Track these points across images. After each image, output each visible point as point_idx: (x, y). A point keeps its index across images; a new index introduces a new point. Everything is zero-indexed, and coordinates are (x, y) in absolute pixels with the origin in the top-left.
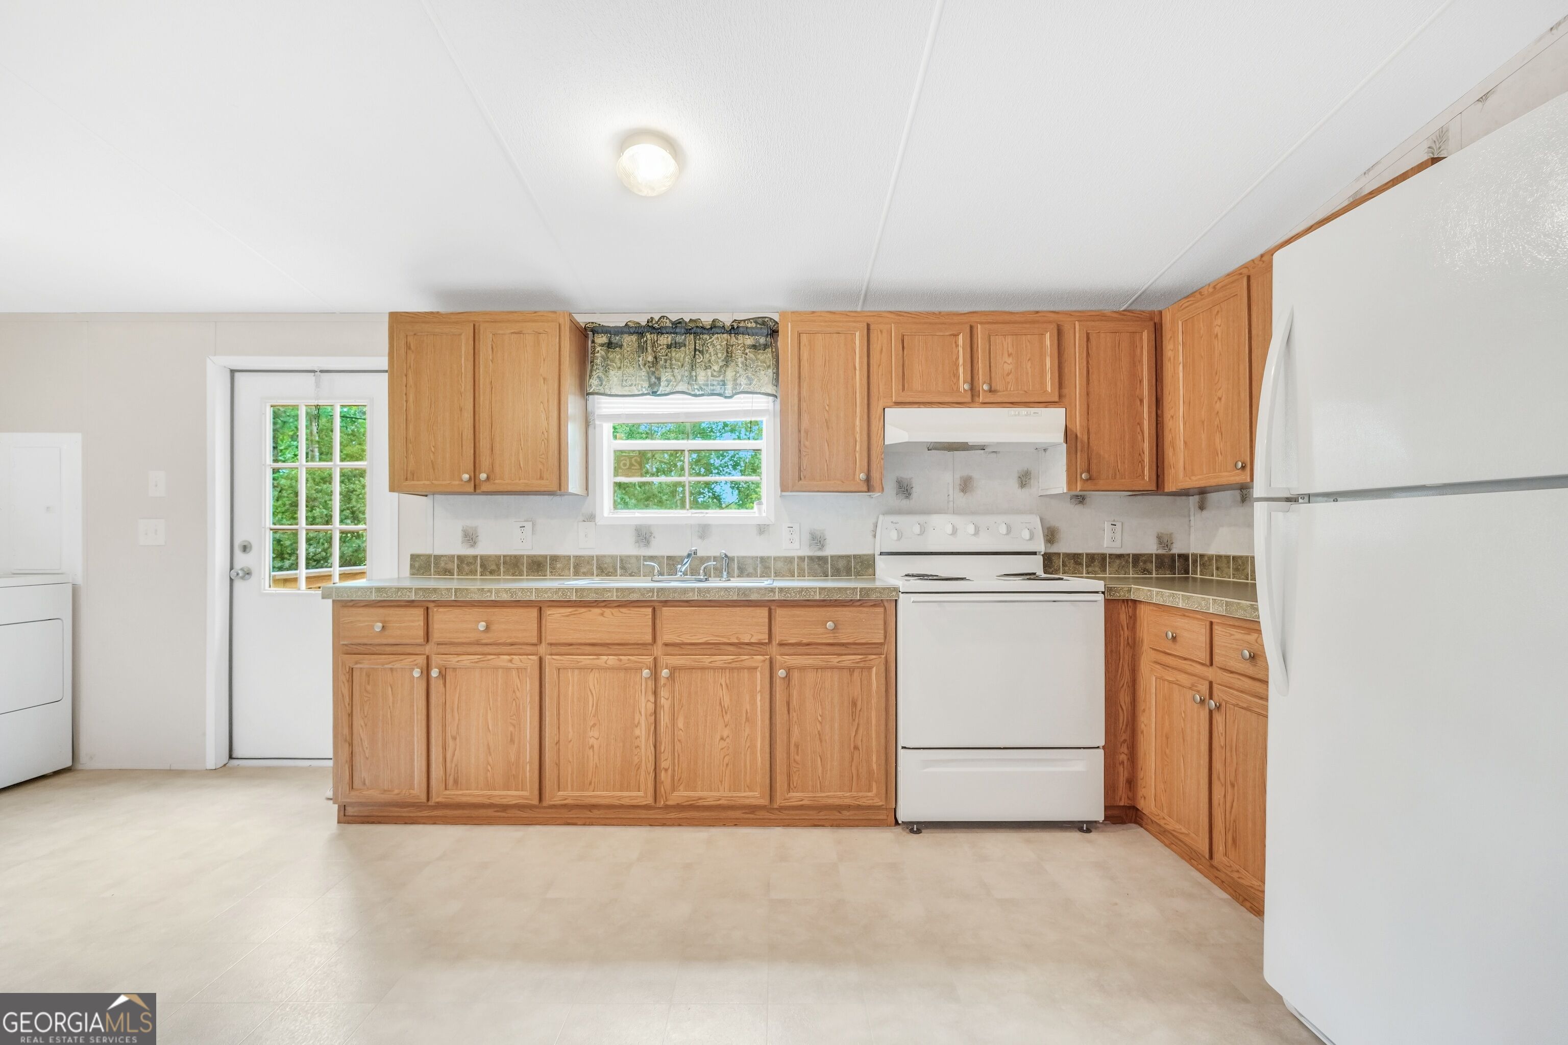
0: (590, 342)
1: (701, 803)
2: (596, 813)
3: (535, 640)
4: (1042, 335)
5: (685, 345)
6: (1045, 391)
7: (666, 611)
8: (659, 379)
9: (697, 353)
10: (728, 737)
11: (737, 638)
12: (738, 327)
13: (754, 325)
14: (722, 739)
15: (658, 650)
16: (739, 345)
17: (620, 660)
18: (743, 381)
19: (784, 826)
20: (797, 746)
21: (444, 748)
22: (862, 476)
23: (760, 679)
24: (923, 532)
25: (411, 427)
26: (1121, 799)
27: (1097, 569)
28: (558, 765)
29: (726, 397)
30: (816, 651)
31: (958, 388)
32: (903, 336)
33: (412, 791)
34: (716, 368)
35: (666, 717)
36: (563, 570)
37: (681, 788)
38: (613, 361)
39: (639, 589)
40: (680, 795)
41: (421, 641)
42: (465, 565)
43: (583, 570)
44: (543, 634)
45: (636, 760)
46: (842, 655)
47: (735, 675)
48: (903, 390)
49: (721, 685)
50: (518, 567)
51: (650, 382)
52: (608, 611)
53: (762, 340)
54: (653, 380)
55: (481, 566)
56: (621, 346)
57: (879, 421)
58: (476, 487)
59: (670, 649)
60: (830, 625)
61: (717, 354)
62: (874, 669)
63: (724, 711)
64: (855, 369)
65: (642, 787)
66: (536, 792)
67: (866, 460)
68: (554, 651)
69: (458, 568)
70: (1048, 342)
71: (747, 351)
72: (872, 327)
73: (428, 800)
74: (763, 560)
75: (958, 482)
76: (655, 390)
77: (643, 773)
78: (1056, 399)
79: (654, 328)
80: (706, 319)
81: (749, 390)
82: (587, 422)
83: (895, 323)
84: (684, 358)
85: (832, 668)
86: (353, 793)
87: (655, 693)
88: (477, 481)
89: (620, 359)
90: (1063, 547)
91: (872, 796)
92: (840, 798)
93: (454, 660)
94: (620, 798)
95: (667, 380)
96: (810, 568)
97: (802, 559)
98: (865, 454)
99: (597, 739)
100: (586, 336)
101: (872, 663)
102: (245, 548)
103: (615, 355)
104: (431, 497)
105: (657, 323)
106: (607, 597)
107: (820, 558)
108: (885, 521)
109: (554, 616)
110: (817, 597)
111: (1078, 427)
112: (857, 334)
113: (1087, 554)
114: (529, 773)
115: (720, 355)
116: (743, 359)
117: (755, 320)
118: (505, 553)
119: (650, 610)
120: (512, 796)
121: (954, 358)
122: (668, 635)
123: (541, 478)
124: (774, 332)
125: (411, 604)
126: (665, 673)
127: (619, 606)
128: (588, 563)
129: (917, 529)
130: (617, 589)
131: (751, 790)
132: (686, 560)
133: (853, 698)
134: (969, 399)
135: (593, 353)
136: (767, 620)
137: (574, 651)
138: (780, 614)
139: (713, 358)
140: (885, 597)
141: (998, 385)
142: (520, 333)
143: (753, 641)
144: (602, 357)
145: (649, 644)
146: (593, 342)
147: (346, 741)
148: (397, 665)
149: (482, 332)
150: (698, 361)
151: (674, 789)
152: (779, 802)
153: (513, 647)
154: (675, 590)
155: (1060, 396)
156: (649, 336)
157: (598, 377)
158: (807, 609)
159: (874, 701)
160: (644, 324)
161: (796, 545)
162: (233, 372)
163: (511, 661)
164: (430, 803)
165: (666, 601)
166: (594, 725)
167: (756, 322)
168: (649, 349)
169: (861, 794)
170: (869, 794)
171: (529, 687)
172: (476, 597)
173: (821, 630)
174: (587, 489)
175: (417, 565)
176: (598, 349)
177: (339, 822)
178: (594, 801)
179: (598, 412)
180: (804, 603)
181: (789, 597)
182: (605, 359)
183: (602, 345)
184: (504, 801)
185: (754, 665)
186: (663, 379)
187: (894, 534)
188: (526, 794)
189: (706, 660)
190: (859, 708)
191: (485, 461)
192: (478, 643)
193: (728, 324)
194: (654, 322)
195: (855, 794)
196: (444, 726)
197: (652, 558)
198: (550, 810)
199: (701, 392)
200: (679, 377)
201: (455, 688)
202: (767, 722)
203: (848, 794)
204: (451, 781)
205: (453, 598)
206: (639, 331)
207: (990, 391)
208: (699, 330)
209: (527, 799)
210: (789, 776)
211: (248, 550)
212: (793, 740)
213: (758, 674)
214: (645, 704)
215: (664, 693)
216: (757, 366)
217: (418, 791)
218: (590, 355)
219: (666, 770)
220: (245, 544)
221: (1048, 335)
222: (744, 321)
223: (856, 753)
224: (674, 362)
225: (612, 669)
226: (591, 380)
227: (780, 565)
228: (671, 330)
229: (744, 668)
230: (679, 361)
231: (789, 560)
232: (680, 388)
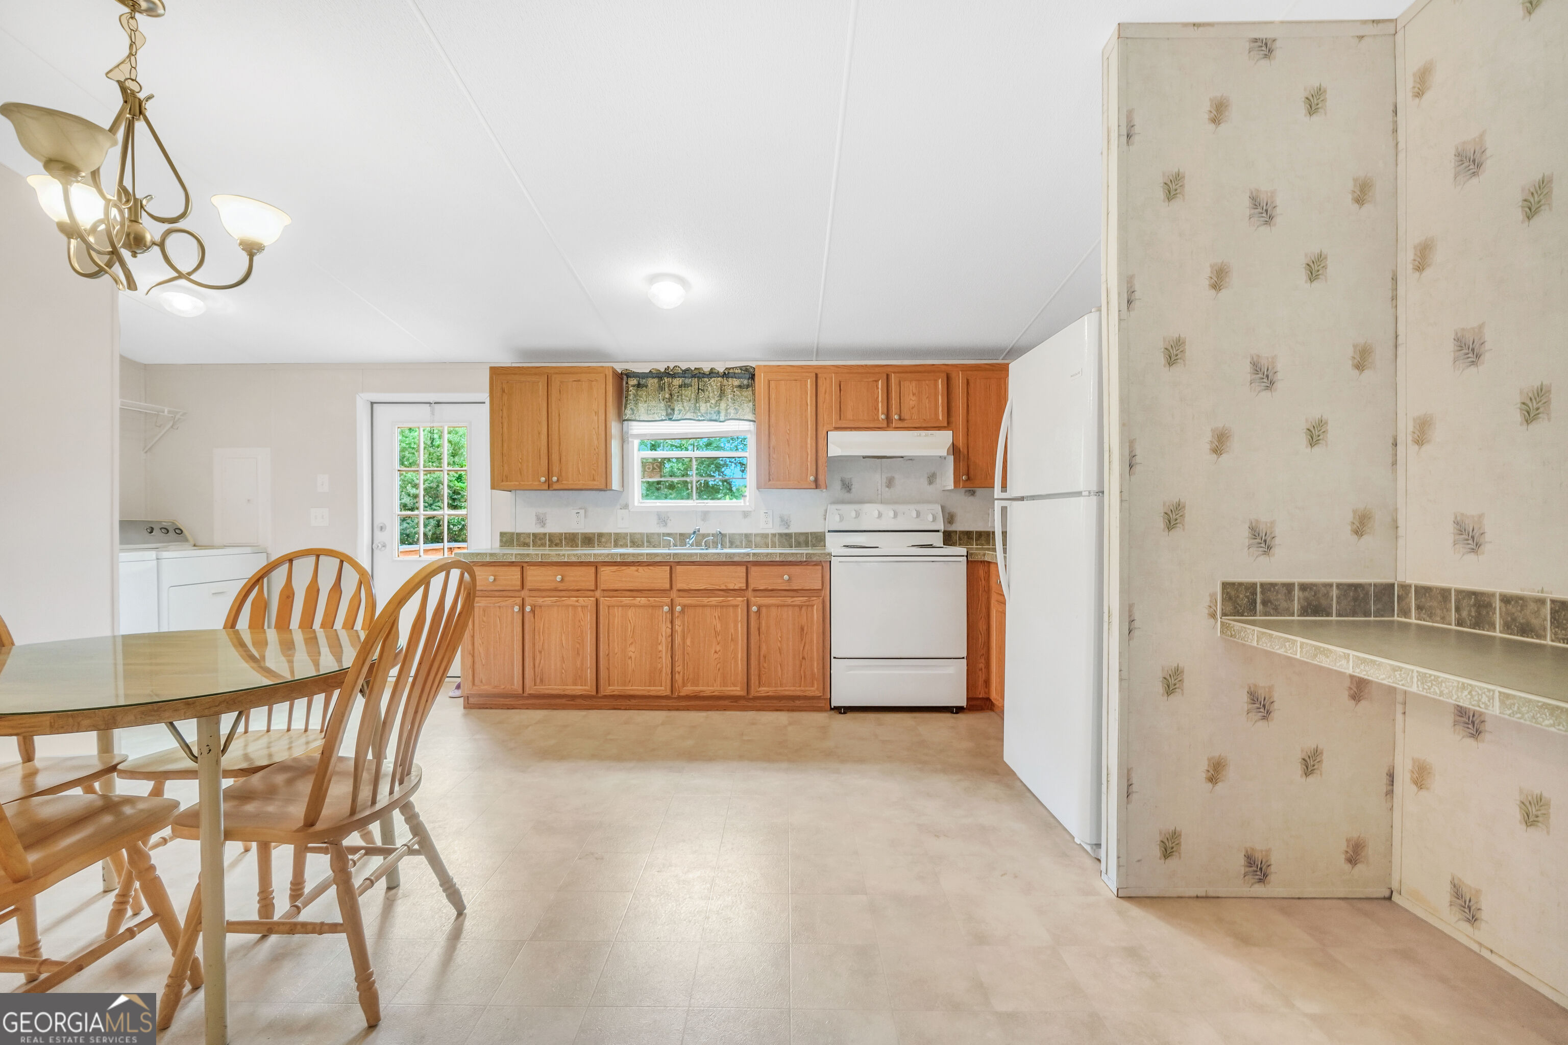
0: (624, 383)
1: (702, 694)
2: (633, 702)
3: (593, 588)
4: (936, 381)
5: (691, 386)
6: (938, 419)
7: (679, 569)
8: (673, 410)
9: (700, 391)
10: (719, 651)
11: (726, 586)
12: (728, 373)
13: (740, 371)
14: (716, 652)
15: (674, 594)
16: (729, 385)
17: (649, 601)
18: (732, 411)
19: (756, 710)
20: (765, 657)
21: (534, 659)
22: (812, 478)
23: (741, 613)
24: (858, 515)
25: (505, 445)
26: (980, 693)
27: (983, 542)
28: (608, 669)
29: (720, 421)
30: (778, 595)
31: (878, 417)
32: (840, 382)
33: (512, 687)
34: (713, 401)
35: (679, 638)
36: (606, 543)
37: (689, 684)
38: (641, 397)
39: (662, 554)
40: (688, 690)
41: (519, 588)
42: (538, 539)
43: (621, 543)
44: (598, 584)
45: (659, 666)
46: (794, 597)
47: (725, 610)
48: (840, 419)
49: (715, 616)
50: (575, 541)
51: (667, 412)
52: (640, 568)
53: (745, 382)
54: (669, 411)
55: (549, 540)
56: (646, 386)
57: (824, 439)
58: (549, 486)
59: (681, 594)
60: (786, 577)
61: (714, 392)
62: (815, 606)
63: (717, 634)
64: (807, 404)
65: (663, 684)
66: (595, 688)
67: (815, 467)
68: (606, 595)
69: (533, 541)
70: (940, 386)
71: (735, 389)
72: (819, 375)
73: (523, 693)
74: (747, 536)
75: (884, 480)
76: (671, 417)
77: (664, 675)
78: (946, 425)
79: (669, 374)
80: (706, 368)
81: (736, 418)
82: (623, 440)
83: (834, 373)
84: (691, 395)
85: (788, 606)
86: (474, 688)
87: (672, 622)
88: (550, 482)
89: (646, 395)
90: (959, 526)
91: (814, 690)
92: (793, 691)
93: (540, 600)
94: (649, 691)
95: (679, 410)
96: (780, 542)
97: (774, 535)
98: (814, 462)
99: (634, 652)
100: (622, 379)
101: (814, 602)
102: (382, 528)
103: (643, 393)
104: (513, 492)
105: (672, 371)
106: (640, 559)
107: (786, 535)
108: (832, 508)
109: (605, 572)
110: (778, 559)
111: (961, 444)
112: (809, 381)
113: (977, 532)
114: (590, 674)
115: (716, 393)
116: (732, 396)
117: (741, 368)
118: (566, 531)
119: (668, 568)
120: (578, 689)
121: (876, 397)
122: (679, 585)
123: (594, 480)
124: (752, 377)
125: (512, 564)
126: (678, 608)
127: (648, 565)
128: (624, 538)
129: (853, 514)
130: (647, 554)
131: (735, 686)
132: (692, 536)
133: (802, 626)
134: (885, 425)
135: (628, 391)
136: (745, 574)
137: (619, 595)
138: (754, 570)
139: (711, 395)
140: (822, 559)
141: (905, 415)
142: (579, 381)
143: (736, 588)
144: (634, 394)
145: (667, 590)
146: (627, 383)
147: (470, 654)
148: (503, 604)
149: (553, 380)
150: (701, 396)
151: (684, 685)
152: (753, 693)
153: (579, 592)
154: (685, 555)
155: (948, 423)
156: (666, 380)
157: (631, 409)
158: (770, 567)
159: (815, 627)
160: (663, 370)
161: (770, 525)
162: (372, 403)
163: (577, 601)
164: (525, 695)
165: (679, 562)
166: (632, 643)
167: (741, 369)
168: (666, 389)
169: (807, 689)
170: (813, 689)
171: (588, 619)
172: (555, 559)
173: (780, 581)
174: (623, 486)
175: (504, 539)
176: (631, 388)
177: (464, 708)
178: (632, 693)
179: (631, 432)
180: (770, 563)
181: (759, 559)
182: (635, 396)
183: (633, 386)
184: (574, 693)
185: (737, 603)
186: (676, 409)
187: (837, 518)
188: (587, 688)
189: (705, 600)
190: (805, 632)
191: (556, 469)
192: (556, 590)
193: (721, 370)
194: (670, 370)
195: (803, 689)
196: (534, 644)
197: (669, 535)
198: (603, 700)
199: (703, 418)
200: (688, 408)
201: (541, 619)
202: (746, 641)
203: (798, 689)
204: (538, 681)
205: (540, 560)
206: (659, 376)
207: (900, 419)
208: (701, 375)
209: (588, 691)
210: (759, 676)
211: (383, 529)
212: (762, 653)
213: (739, 610)
214: (665, 629)
215: (677, 622)
216: (742, 400)
217: (517, 686)
218: (624, 393)
219: (679, 673)
220: (381, 525)
221: (940, 381)
222: (733, 368)
223: (804, 661)
224: (684, 397)
225: (644, 606)
226: (626, 411)
227: (758, 539)
228: (681, 375)
229: (730, 606)
230: (687, 397)
231: (765, 536)
232: (688, 416)
